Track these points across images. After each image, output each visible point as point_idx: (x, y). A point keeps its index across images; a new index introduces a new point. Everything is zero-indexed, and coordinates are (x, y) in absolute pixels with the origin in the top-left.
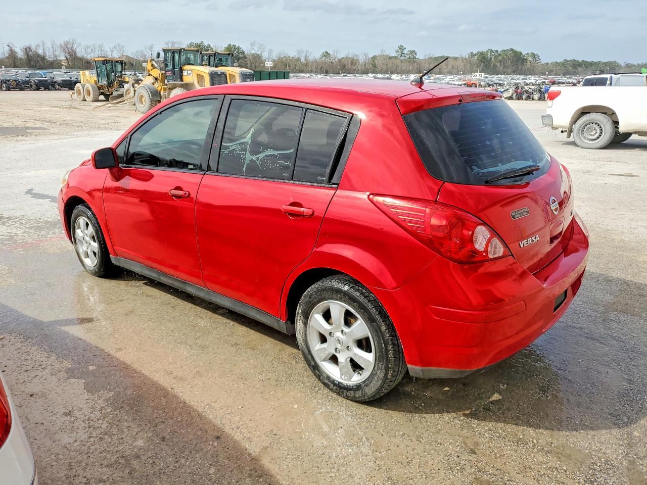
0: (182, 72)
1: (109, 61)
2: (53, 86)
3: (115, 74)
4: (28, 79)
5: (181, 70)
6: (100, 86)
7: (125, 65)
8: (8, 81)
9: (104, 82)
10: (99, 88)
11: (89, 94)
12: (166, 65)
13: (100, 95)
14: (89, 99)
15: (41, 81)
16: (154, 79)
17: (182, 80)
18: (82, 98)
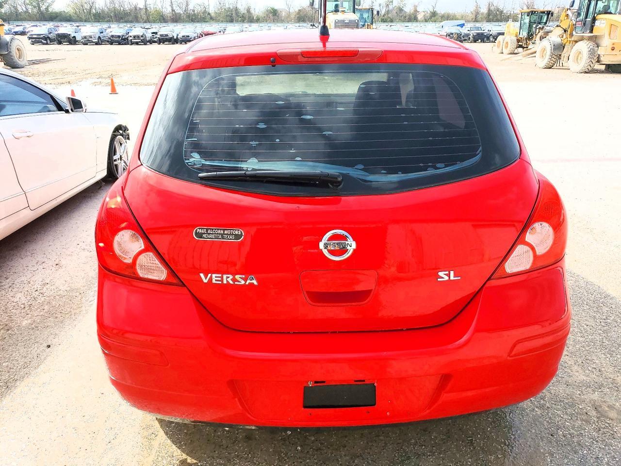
0: (594, 23)
1: (535, 12)
2: (488, 38)
3: (536, 26)
4: (469, 32)
5: (594, 20)
6: (520, 39)
7: (552, 16)
8: (452, 34)
9: (524, 34)
10: (518, 41)
11: (507, 47)
12: (579, 14)
13: (518, 47)
14: (506, 51)
15: (478, 34)
16: (563, 31)
17: (591, 31)
18: (500, 51)
